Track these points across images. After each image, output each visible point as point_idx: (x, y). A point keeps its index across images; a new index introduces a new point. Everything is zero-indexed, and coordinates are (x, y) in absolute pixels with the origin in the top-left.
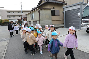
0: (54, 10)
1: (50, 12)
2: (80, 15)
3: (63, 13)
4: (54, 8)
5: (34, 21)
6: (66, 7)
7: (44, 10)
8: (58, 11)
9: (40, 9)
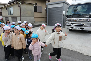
0: (37, 6)
1: (32, 8)
2: (64, 13)
3: (46, 10)
4: (36, 4)
5: (12, 17)
6: (49, 4)
7: (26, 5)
8: (41, 7)
9: (21, 3)
